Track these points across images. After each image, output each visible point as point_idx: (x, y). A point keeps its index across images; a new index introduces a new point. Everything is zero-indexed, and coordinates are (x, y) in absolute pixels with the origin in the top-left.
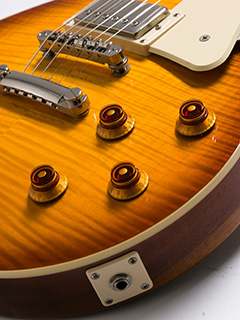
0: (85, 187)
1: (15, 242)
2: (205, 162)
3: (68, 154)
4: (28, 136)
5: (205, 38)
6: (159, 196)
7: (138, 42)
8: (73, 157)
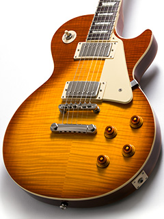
0: (115, 157)
1: (109, 184)
2: (148, 135)
3: (101, 147)
4: (81, 146)
5: (120, 90)
6: (141, 151)
7: (97, 98)
8: (103, 148)
